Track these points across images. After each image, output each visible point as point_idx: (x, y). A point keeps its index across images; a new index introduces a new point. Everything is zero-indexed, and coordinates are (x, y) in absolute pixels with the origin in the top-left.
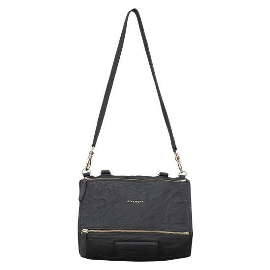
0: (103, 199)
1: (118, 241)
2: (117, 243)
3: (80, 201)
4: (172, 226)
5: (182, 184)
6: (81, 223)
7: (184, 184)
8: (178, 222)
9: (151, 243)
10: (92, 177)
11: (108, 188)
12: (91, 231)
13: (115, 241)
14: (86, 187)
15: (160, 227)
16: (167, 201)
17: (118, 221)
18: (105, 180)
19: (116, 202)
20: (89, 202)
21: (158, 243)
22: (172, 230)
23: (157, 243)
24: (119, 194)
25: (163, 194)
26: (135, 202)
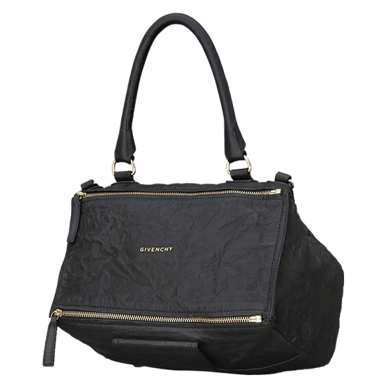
10: (100, 189)
13: (113, 336)
16: (227, 244)
19: (121, 251)
23: (195, 345)
24: (130, 232)
25: (220, 228)
26: (155, 250)
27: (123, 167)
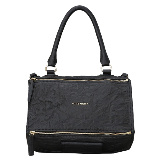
0: (49, 101)
1: (64, 141)
2: (63, 143)
3: (28, 102)
4: (115, 127)
5: (125, 85)
6: (29, 125)
7: (127, 84)
8: (120, 123)
9: (96, 144)
10: (39, 77)
11: (54, 90)
12: (39, 133)
13: (62, 141)
14: (34, 87)
15: (105, 129)
16: (111, 103)
17: (64, 124)
18: (51, 81)
19: (62, 104)
20: (36, 103)
21: (103, 143)
22: (115, 131)
23: (101, 144)
24: (64, 96)
25: (107, 95)
26: (79, 104)
27: (51, 68)
